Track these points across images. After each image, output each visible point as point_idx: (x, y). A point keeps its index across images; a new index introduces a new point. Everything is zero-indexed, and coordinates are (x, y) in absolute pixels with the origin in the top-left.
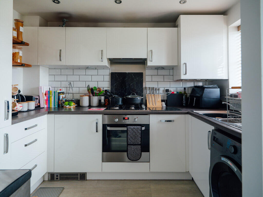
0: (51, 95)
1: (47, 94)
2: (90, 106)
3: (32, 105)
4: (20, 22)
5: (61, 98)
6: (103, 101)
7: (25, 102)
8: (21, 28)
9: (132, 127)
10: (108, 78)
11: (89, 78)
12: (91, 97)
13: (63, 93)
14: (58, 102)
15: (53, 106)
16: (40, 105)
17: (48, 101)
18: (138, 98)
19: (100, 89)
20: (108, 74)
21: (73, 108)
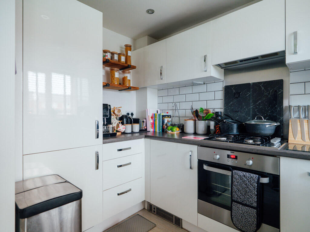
0: (156, 119)
1: (153, 117)
2: (195, 134)
3: (136, 127)
4: (128, 46)
5: (166, 122)
6: (212, 127)
7: (129, 125)
8: (129, 52)
9: (241, 173)
10: (220, 95)
11: (196, 97)
12: (197, 121)
13: (169, 116)
14: (163, 126)
15: (158, 130)
16: (147, 128)
17: (153, 125)
18: (267, 125)
19: (207, 110)
20: (221, 89)
21: (177, 134)
